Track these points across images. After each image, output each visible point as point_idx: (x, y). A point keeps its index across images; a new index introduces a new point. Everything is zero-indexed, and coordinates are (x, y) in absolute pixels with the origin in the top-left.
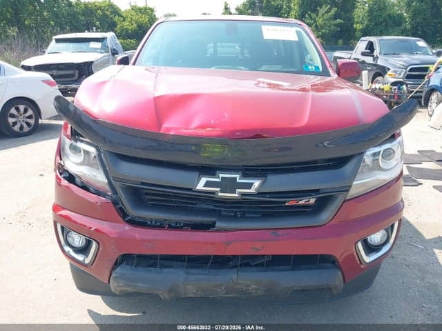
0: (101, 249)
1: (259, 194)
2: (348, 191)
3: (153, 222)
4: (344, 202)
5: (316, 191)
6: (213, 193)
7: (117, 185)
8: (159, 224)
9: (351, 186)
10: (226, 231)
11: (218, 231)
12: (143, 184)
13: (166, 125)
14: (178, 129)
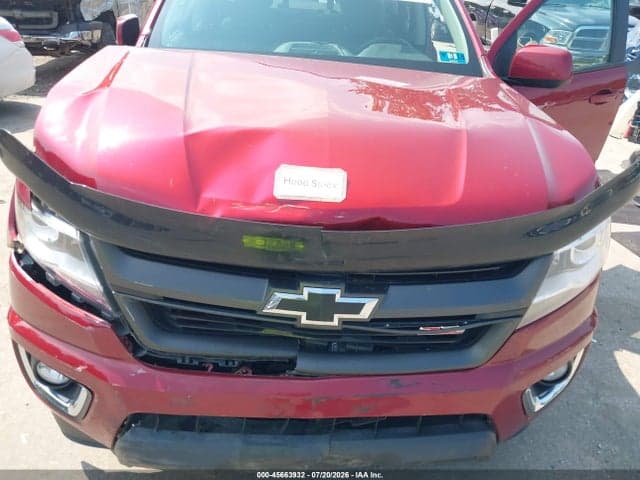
0: (96, 400)
1: (374, 321)
2: (521, 316)
3: (187, 361)
4: (514, 332)
5: (471, 318)
6: (294, 319)
7: (120, 298)
8: (196, 363)
9: (526, 309)
10: (313, 376)
11: (299, 376)
12: (166, 299)
13: (209, 194)
14: (230, 203)
